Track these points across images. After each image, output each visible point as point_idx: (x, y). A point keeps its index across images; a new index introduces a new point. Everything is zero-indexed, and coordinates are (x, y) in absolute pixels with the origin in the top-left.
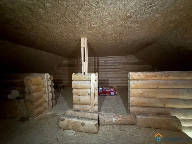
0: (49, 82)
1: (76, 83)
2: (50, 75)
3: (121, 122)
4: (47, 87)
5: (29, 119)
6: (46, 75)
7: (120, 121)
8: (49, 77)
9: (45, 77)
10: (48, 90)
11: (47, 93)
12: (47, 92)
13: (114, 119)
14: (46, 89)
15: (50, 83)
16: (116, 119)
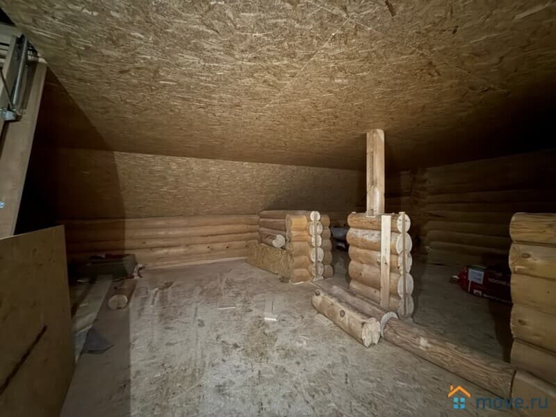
0: (318, 227)
1: (355, 233)
2: (320, 214)
3: (445, 359)
4: (314, 236)
5: (288, 282)
6: (313, 213)
7: (441, 356)
8: (319, 217)
9: (312, 218)
10: (316, 242)
11: (313, 247)
12: (314, 245)
13: (423, 342)
14: (313, 240)
15: (319, 230)
16: (429, 345)
